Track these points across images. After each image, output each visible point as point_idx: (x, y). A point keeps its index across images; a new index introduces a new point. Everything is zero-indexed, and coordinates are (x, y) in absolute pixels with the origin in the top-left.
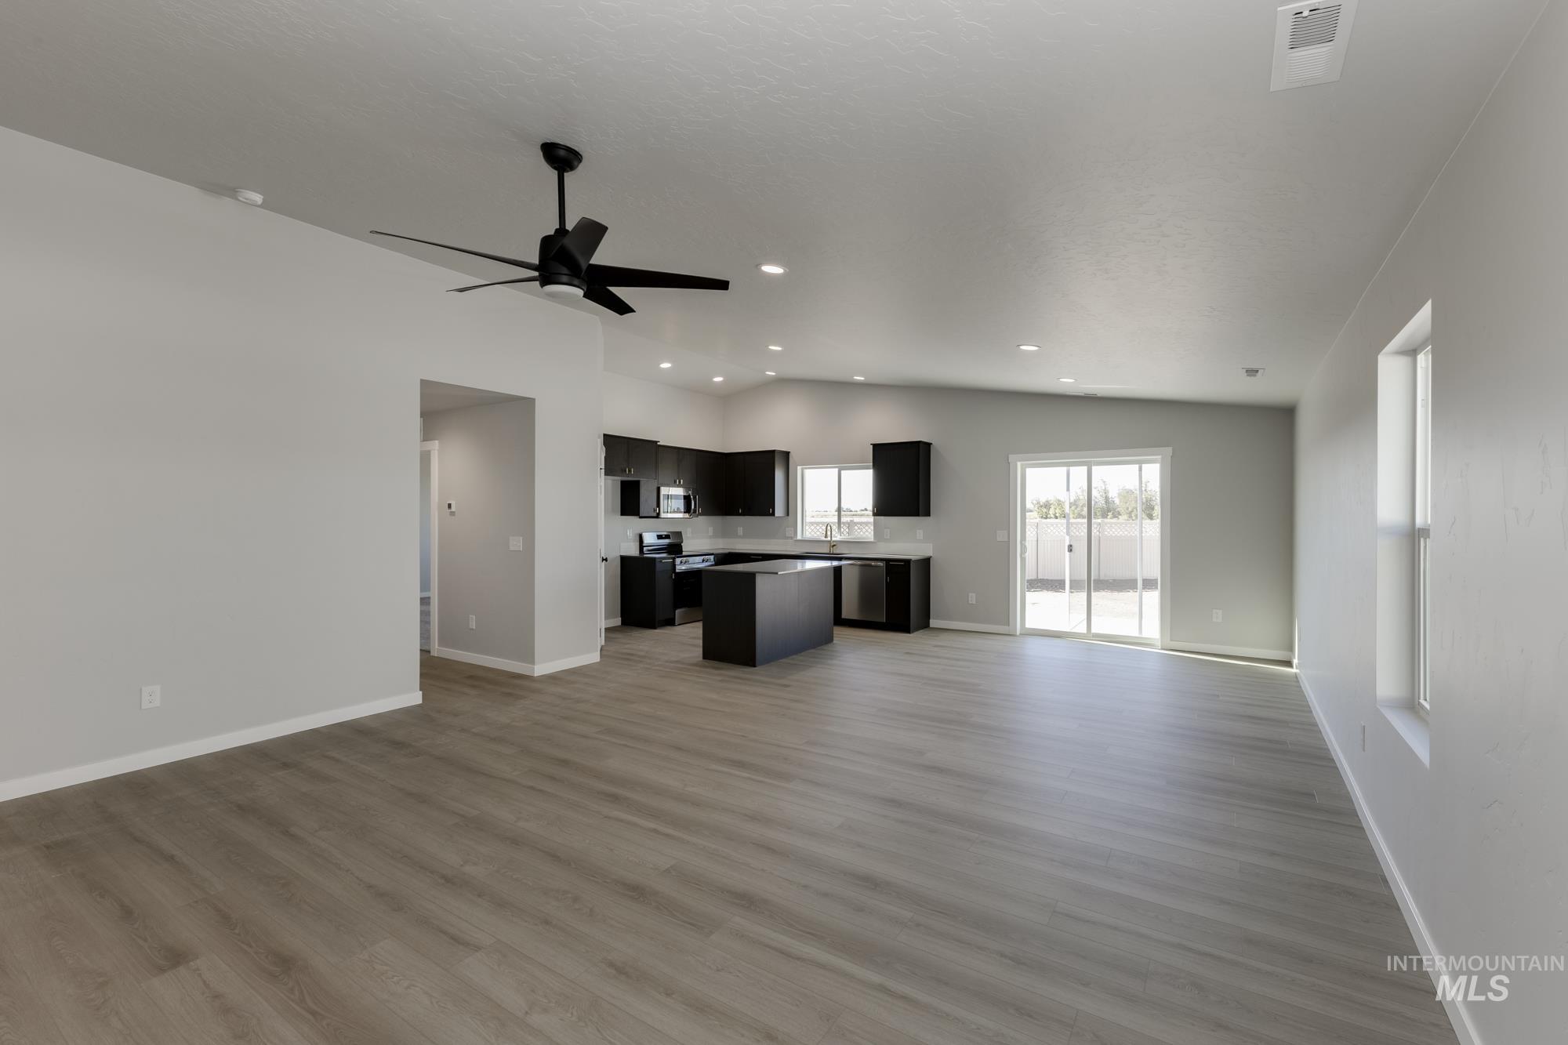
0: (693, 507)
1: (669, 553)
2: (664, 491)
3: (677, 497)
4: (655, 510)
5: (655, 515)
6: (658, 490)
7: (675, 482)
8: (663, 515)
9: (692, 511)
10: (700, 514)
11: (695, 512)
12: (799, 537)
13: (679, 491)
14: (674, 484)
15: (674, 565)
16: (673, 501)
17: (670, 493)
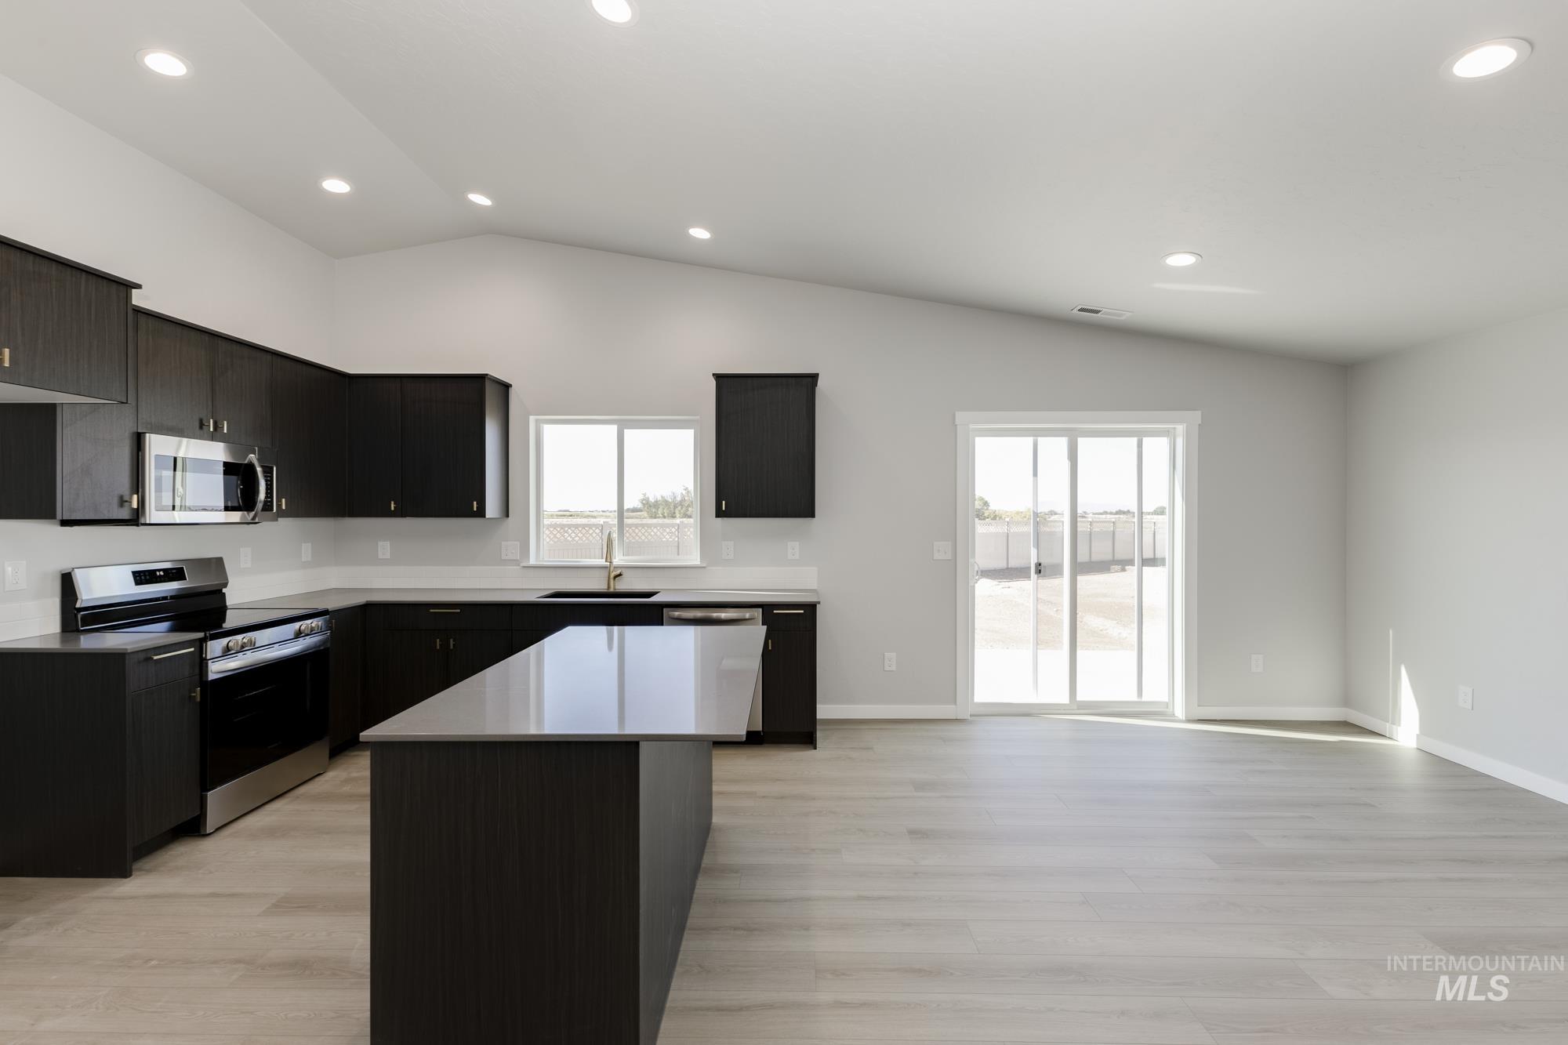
0: (262, 496)
1: (181, 624)
2: (158, 445)
3: (203, 465)
4: (122, 502)
5: (125, 514)
6: (138, 442)
7: (201, 425)
8: (153, 515)
9: (260, 506)
10: (281, 514)
11: (268, 506)
12: (532, 561)
13: (217, 452)
14: (200, 430)
15: (202, 663)
16: (189, 475)
17: (181, 454)
